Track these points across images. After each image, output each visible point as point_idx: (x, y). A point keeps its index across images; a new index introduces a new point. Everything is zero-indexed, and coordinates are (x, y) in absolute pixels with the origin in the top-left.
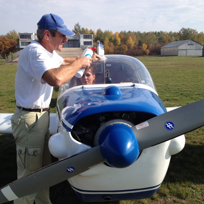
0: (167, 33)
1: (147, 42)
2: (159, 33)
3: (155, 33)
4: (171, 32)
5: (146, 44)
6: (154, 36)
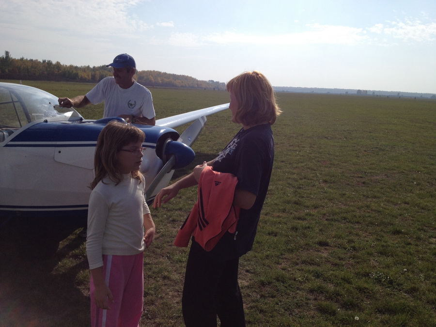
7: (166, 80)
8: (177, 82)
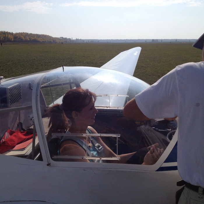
7: (32, 38)
8: (39, 39)
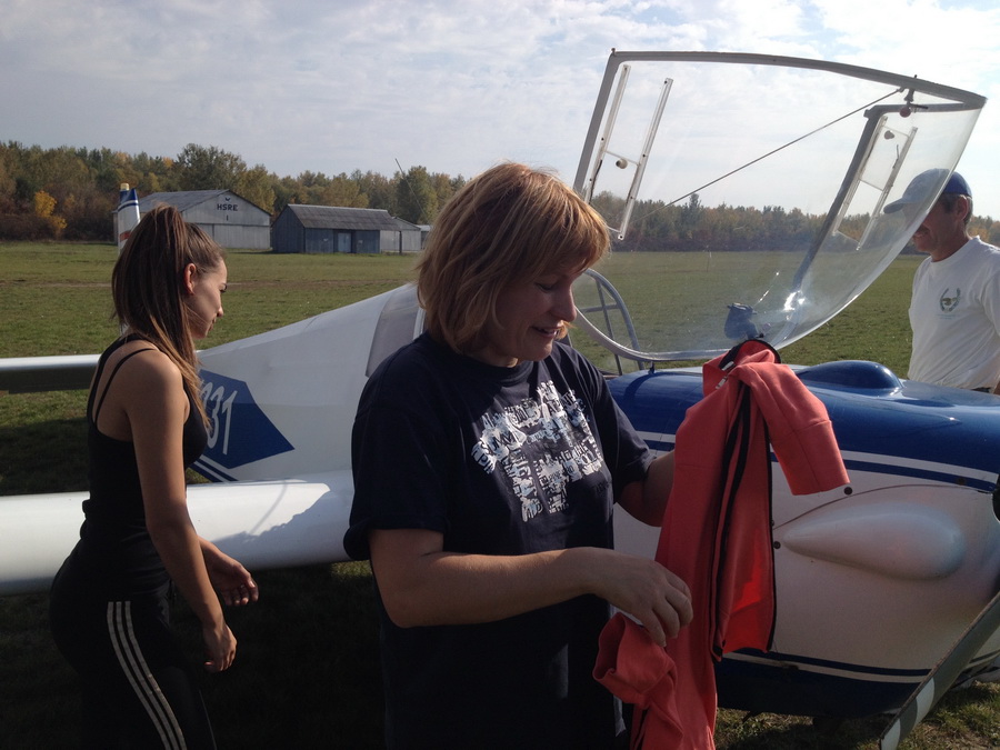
0: (129, 161)
1: (51, 185)
2: (95, 155)
3: (82, 154)
4: (143, 156)
5: (52, 193)
6: (78, 167)
